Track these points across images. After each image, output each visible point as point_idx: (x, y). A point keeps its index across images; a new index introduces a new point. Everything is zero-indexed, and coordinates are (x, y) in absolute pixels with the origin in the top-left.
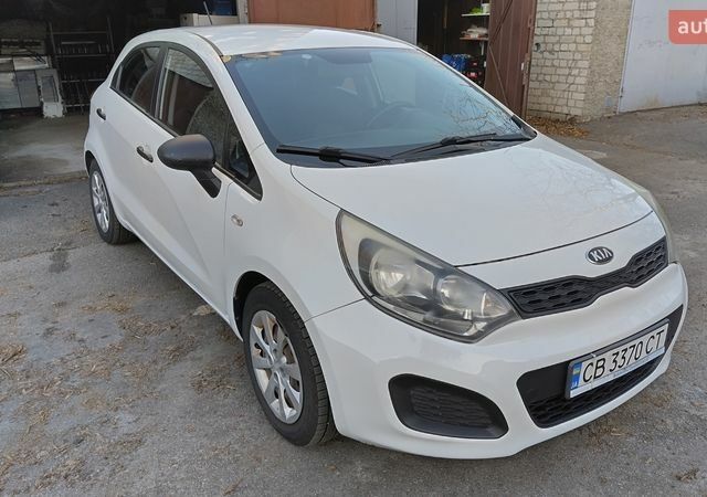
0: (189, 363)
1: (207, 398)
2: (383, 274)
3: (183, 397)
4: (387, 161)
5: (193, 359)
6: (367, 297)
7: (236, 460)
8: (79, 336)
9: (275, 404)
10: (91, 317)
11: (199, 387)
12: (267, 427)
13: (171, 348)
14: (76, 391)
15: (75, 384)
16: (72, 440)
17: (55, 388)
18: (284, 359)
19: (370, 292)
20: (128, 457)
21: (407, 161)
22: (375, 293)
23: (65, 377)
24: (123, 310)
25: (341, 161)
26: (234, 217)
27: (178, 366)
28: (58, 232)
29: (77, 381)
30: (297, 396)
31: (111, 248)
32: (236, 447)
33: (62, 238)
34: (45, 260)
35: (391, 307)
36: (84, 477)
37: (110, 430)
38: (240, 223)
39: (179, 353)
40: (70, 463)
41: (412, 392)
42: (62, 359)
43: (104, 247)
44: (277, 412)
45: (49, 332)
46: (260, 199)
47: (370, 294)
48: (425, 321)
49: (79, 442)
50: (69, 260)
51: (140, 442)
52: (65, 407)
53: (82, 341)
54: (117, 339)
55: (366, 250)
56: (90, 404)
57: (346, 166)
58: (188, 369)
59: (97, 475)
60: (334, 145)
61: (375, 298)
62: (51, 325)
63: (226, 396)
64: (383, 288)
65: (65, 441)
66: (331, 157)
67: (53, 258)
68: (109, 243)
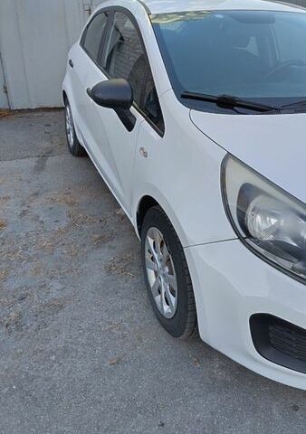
0: (106, 250)
1: (113, 280)
2: (259, 218)
3: (96, 277)
4: (277, 111)
5: (110, 247)
6: (240, 237)
7: (124, 337)
8: (41, 219)
9: (158, 299)
10: (51, 206)
11: (109, 270)
12: (151, 312)
13: (97, 236)
14: (30, 260)
15: (31, 254)
16: (18, 296)
17: (17, 254)
18: (167, 269)
19: (244, 233)
20: (51, 317)
21: (296, 112)
22: (249, 235)
23: (25, 248)
24: (72, 204)
25: (235, 108)
26: (142, 149)
27: (98, 251)
28: (46, 144)
29: (32, 251)
30: (173, 300)
31: (74, 158)
32: (126, 325)
33: (47, 148)
34: (32, 162)
35: (262, 251)
36: (19, 328)
37: (45, 293)
38: (145, 155)
39: (101, 241)
40: (13, 314)
41: (271, 328)
42: (27, 234)
43: (70, 157)
44: (159, 305)
45: (24, 213)
46: (162, 136)
47: (244, 236)
48: (293, 268)
49: (23, 299)
50: (47, 164)
51: (61, 307)
52: (20, 270)
53: (42, 222)
54: (63, 224)
55: (246, 193)
56: (37, 271)
57: (239, 113)
58: (105, 255)
59: (27, 328)
60: (230, 93)
61: (247, 240)
62: (26, 208)
63: (127, 281)
64: (257, 230)
65: (14, 297)
66: (227, 105)
67: (38, 162)
68: (74, 154)
